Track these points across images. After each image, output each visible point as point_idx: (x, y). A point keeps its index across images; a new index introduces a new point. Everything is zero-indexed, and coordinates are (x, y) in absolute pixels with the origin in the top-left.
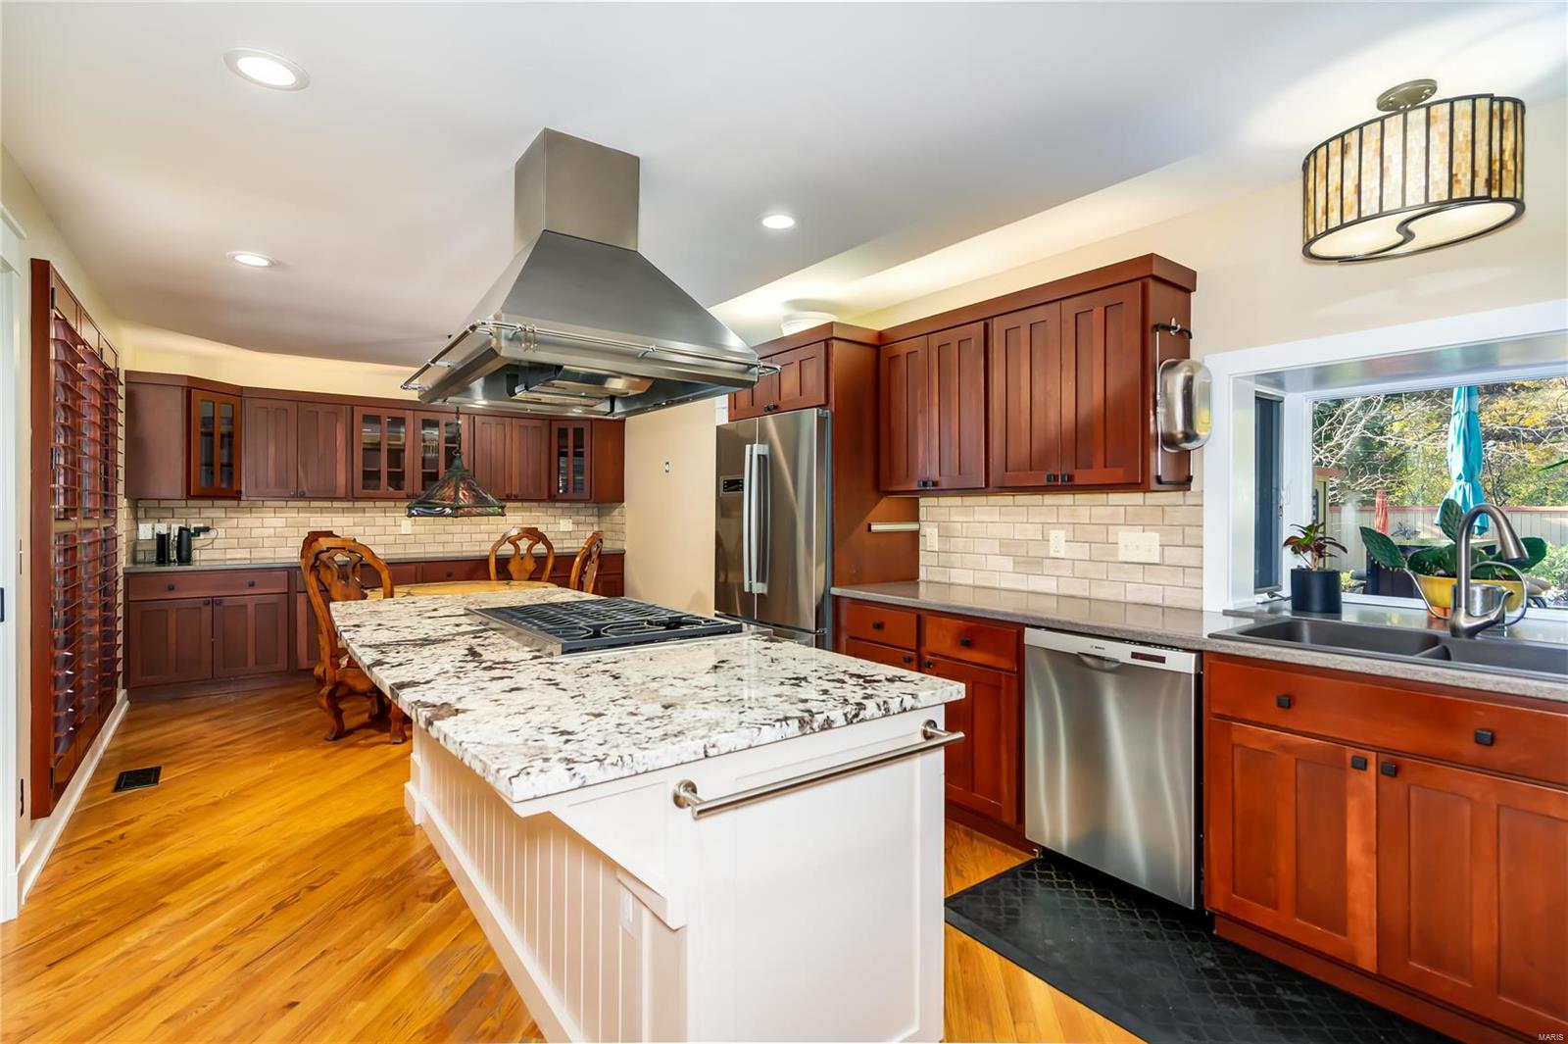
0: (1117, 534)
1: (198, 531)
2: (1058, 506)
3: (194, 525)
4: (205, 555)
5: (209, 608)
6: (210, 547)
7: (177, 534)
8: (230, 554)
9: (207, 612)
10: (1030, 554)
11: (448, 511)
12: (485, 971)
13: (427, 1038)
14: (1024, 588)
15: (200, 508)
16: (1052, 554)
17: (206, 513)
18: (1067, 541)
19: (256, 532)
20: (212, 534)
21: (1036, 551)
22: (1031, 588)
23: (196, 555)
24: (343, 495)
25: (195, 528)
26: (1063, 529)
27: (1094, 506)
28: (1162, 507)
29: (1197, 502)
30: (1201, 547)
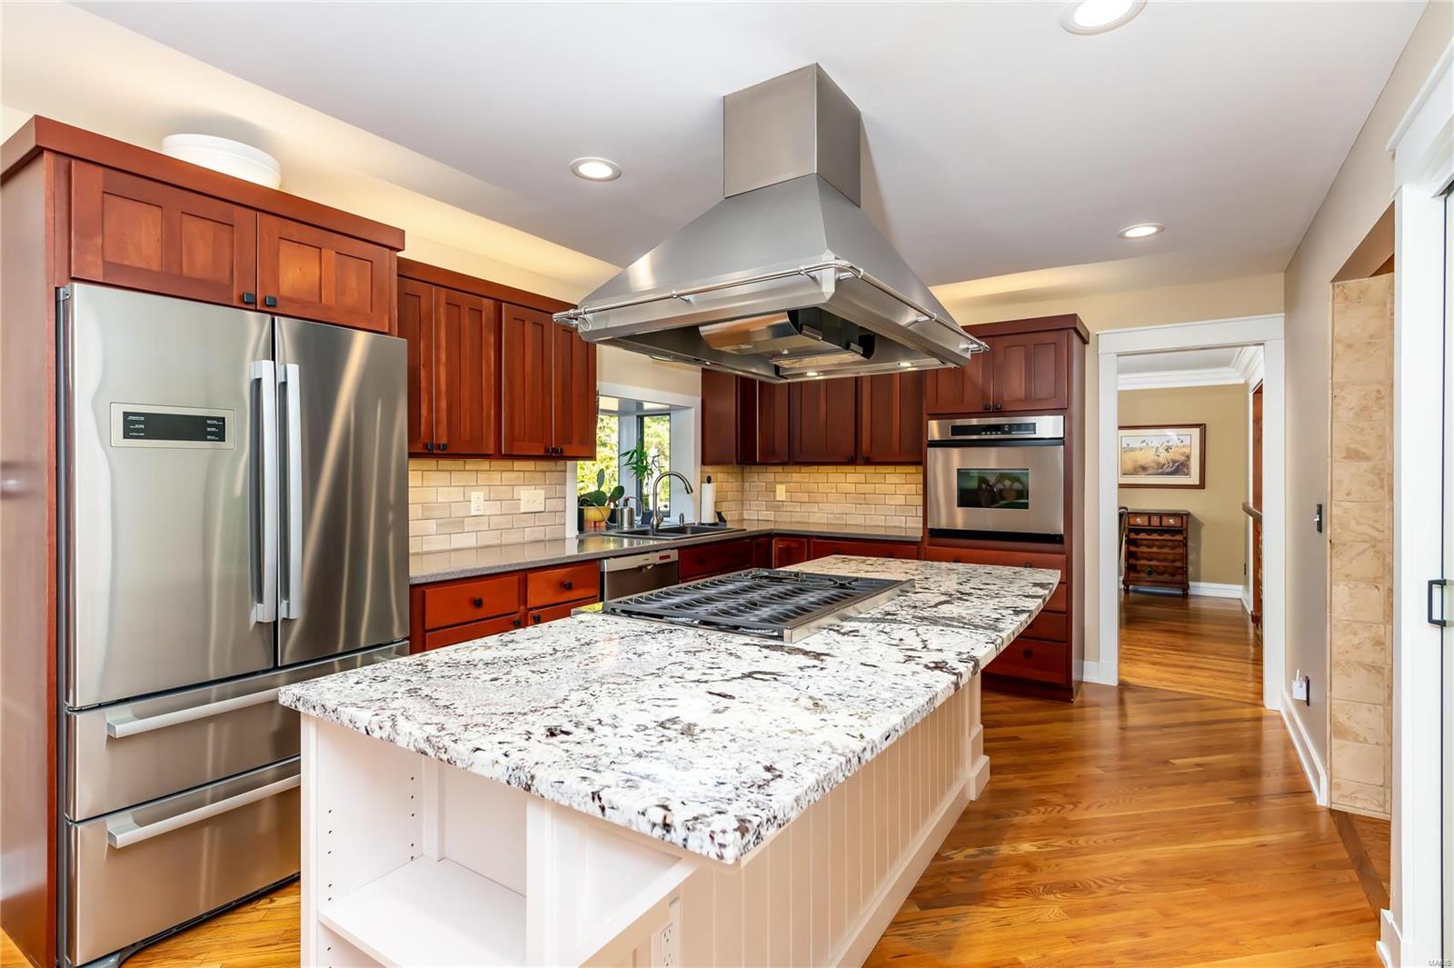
0: (519, 493)
2: (477, 471)
10: (452, 516)
12: (918, 910)
13: (997, 900)
14: (446, 547)
16: (473, 513)
18: (485, 501)
21: (457, 512)
22: (453, 546)
26: (482, 490)
27: (505, 471)
28: (545, 472)
29: (563, 468)
30: (565, 498)
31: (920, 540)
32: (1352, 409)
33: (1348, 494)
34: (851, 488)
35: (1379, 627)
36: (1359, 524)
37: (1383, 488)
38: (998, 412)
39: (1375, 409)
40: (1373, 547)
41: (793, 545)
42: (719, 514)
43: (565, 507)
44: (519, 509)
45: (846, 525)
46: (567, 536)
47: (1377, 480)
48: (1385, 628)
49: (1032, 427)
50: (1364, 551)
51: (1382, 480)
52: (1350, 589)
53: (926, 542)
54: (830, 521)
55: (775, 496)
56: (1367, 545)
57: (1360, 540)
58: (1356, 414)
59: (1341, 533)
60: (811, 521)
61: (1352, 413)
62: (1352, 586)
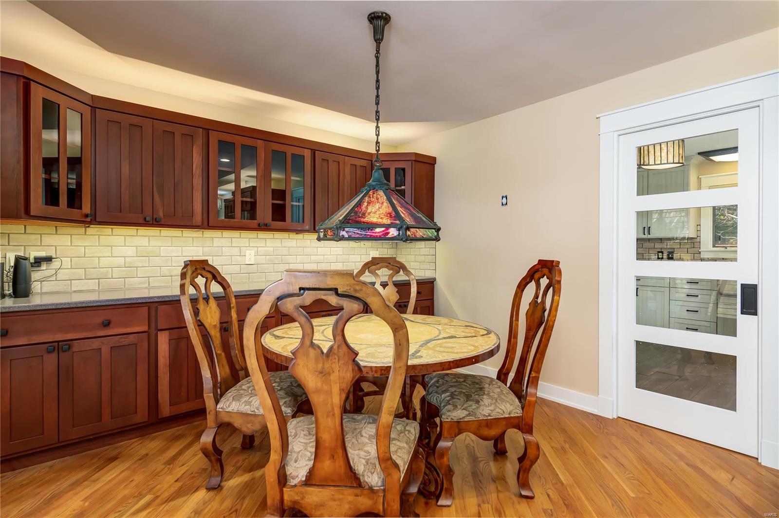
1: (38, 261)
3: (34, 254)
4: (47, 287)
5: (55, 354)
6: (54, 278)
7: (12, 264)
8: (76, 285)
9: (51, 360)
11: (393, 232)
15: (41, 234)
17: (48, 240)
19: (105, 262)
20: (55, 264)
23: (36, 287)
24: (199, 224)
25: (35, 258)
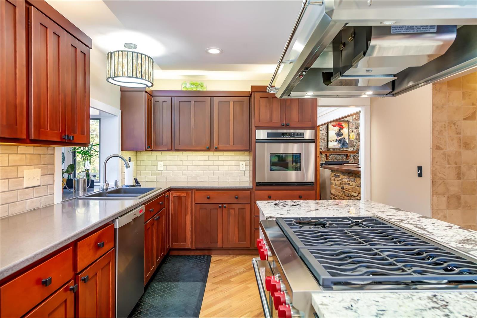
0: (23, 172)
27: (11, 154)
28: (40, 154)
29: (52, 152)
30: (53, 174)
31: (252, 188)
32: (438, 131)
33: (437, 162)
34: (201, 163)
35: (445, 211)
36: (440, 173)
37: (446, 160)
38: (288, 127)
39: (444, 131)
40: (443, 182)
41: (183, 195)
42: (136, 180)
43: (54, 181)
44: (22, 185)
45: (198, 182)
46: (55, 203)
47: (444, 157)
48: (447, 211)
49: (302, 135)
50: (441, 183)
51: (446, 157)
52: (437, 198)
53: (254, 189)
54: (189, 180)
55: (157, 168)
56: (441, 181)
57: (440, 179)
58: (439, 133)
59: (435, 177)
60: (178, 181)
61: (438, 133)
62: (438, 197)
